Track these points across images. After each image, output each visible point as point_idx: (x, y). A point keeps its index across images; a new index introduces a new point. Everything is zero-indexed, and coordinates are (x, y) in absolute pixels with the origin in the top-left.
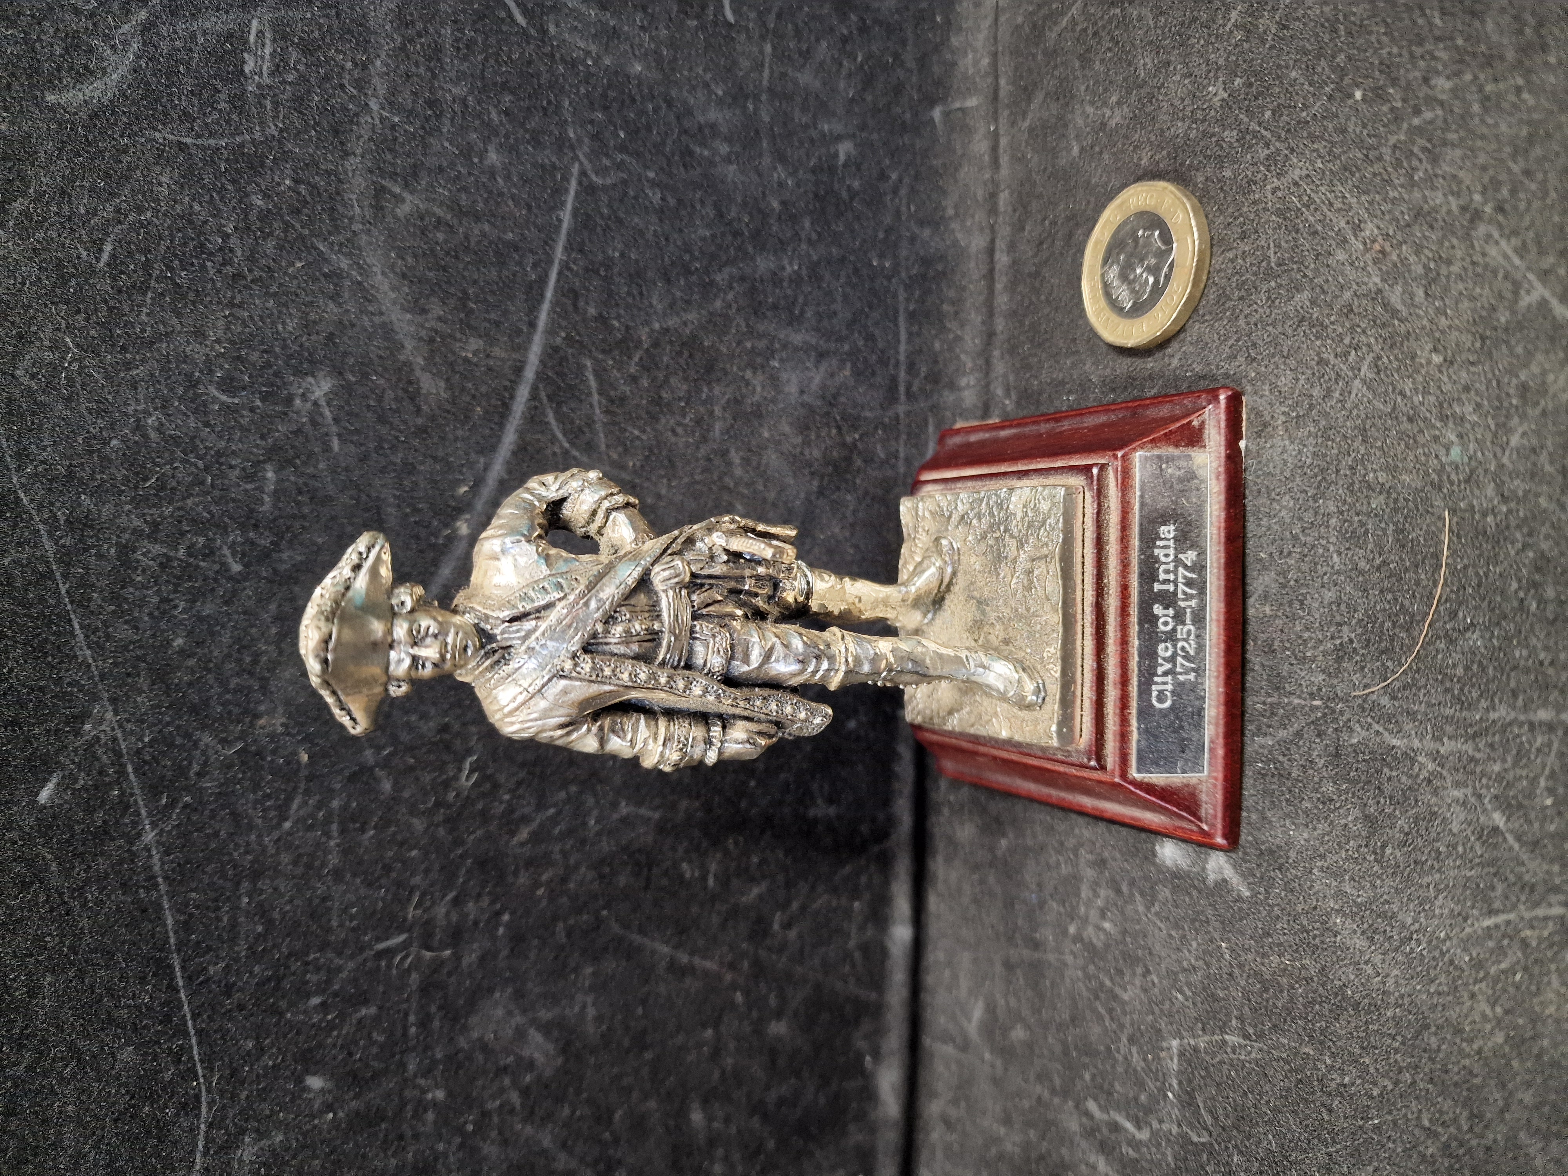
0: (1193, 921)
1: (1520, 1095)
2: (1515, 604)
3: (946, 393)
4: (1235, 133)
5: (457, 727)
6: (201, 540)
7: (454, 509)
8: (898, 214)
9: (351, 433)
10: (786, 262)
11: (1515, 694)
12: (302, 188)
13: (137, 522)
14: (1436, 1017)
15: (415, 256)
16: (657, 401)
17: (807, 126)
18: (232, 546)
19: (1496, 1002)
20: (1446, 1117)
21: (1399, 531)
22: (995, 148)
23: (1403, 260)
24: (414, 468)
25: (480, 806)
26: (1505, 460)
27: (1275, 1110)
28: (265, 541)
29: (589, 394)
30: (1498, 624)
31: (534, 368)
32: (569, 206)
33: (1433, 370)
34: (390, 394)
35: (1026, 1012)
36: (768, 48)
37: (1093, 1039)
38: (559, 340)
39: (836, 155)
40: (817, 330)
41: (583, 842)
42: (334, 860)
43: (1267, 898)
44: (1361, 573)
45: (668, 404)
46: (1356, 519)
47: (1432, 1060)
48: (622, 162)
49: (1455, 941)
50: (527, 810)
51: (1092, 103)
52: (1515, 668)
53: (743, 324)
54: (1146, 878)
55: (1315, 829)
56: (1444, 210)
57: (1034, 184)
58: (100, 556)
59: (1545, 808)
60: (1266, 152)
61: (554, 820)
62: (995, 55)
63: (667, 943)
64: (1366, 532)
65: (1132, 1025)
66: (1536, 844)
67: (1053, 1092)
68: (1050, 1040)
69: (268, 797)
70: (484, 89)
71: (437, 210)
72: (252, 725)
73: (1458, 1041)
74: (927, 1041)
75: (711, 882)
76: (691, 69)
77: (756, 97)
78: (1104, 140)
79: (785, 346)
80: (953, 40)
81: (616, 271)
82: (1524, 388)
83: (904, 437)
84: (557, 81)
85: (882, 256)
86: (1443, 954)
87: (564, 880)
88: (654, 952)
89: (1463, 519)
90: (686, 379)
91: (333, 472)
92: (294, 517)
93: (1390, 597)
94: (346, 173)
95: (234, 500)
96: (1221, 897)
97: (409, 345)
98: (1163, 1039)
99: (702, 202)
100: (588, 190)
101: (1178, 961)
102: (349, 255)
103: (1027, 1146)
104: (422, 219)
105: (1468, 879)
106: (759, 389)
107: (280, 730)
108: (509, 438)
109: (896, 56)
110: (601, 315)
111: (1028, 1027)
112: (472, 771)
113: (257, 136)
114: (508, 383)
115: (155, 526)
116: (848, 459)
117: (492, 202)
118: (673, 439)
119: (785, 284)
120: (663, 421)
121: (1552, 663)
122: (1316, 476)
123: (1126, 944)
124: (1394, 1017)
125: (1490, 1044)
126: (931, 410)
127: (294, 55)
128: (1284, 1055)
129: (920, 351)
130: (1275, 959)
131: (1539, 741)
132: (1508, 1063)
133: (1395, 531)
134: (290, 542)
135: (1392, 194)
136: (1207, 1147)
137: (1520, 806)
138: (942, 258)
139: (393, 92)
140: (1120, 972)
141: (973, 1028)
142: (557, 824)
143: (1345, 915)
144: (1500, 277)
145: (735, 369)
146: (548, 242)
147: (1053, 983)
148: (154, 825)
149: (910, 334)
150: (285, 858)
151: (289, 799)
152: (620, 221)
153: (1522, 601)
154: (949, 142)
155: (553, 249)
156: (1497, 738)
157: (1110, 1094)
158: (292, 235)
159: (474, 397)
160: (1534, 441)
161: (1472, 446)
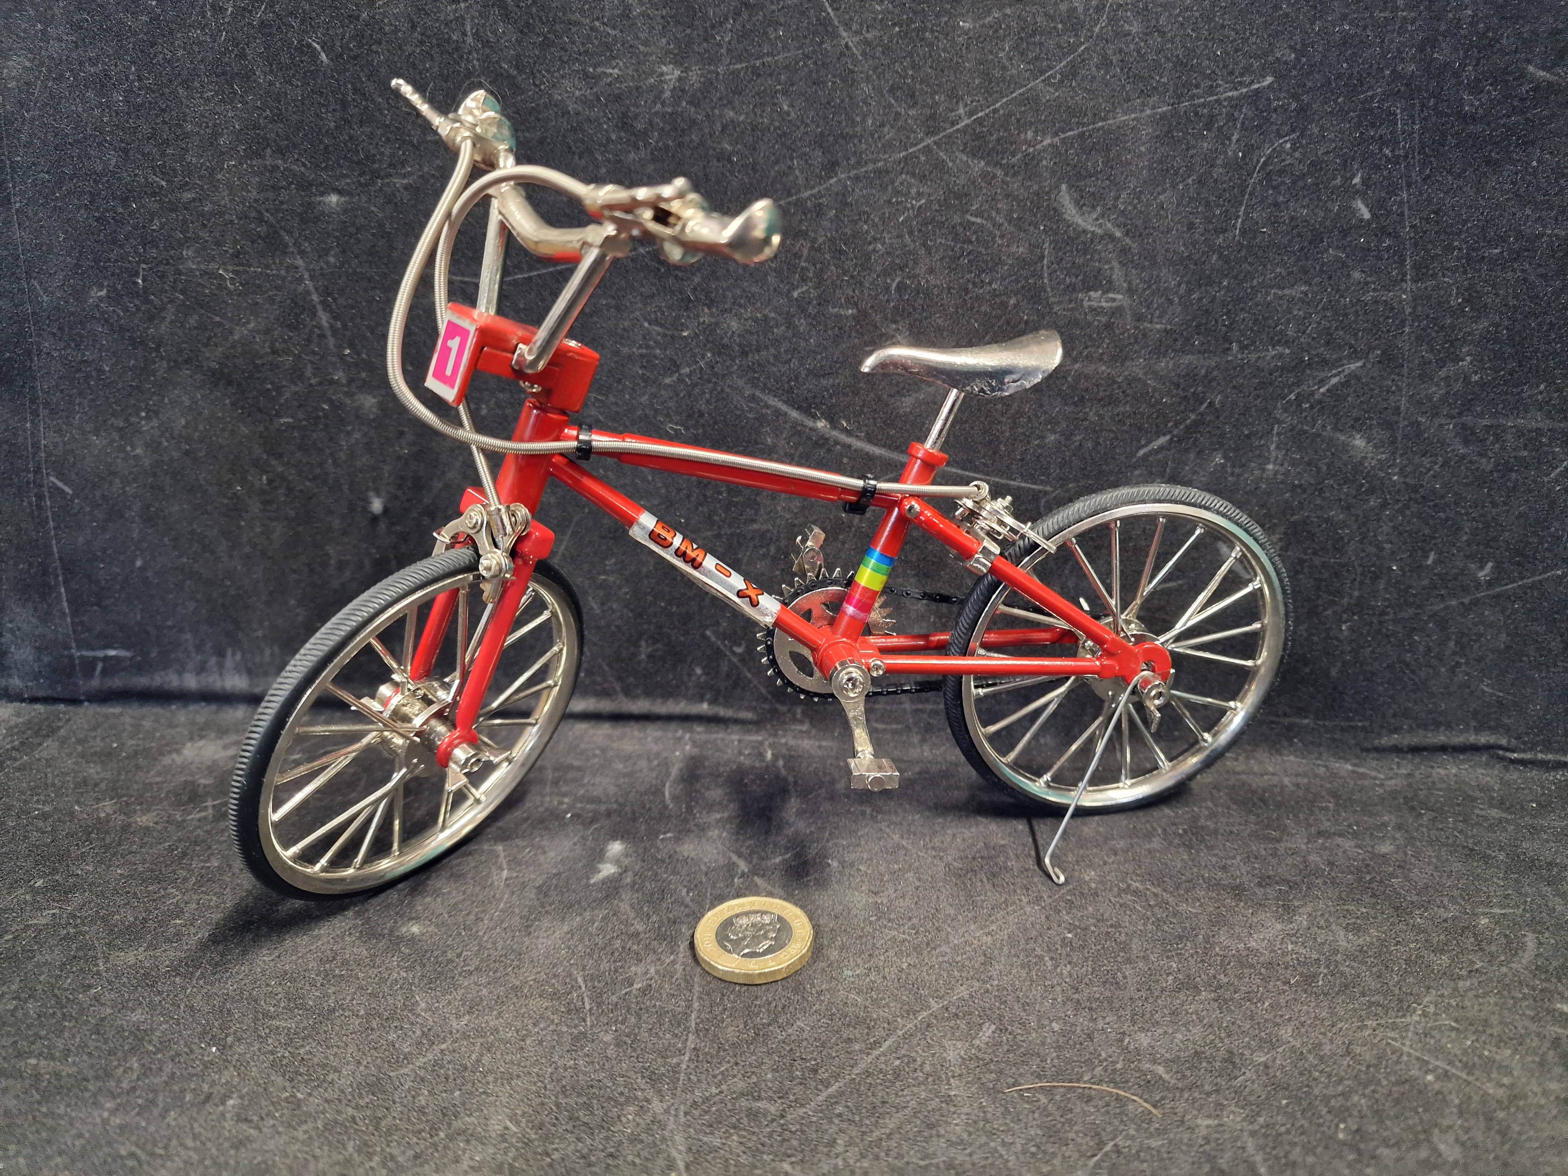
3: (919, 737)
5: (702, 421)
6: (811, 275)
7: (833, 419)
12: (1022, 326)
13: (821, 240)
14: (525, 958)
18: (808, 291)
19: (535, 981)
20: (469, 961)
23: (965, 953)
26: (841, 992)
28: (811, 310)
33: (898, 964)
42: (625, 350)
43: (589, 890)
55: (631, 912)
58: (801, 221)
69: (663, 313)
70: (1095, 431)
72: (704, 304)
92: (826, 325)
95: (835, 292)
96: (590, 869)
100: (1035, 496)
107: (702, 320)
108: (876, 451)
113: (1052, 300)
115: (819, 250)
117: (1023, 438)
124: (524, 941)
126: (907, 727)
127: (1104, 320)
128: (497, 896)
131: (682, 1003)
134: (811, 324)
135: (1006, 949)
137: (645, 994)
139: (1087, 377)
144: (948, 991)
148: (648, 253)
150: (626, 324)
151: (661, 325)
160: (850, 1004)
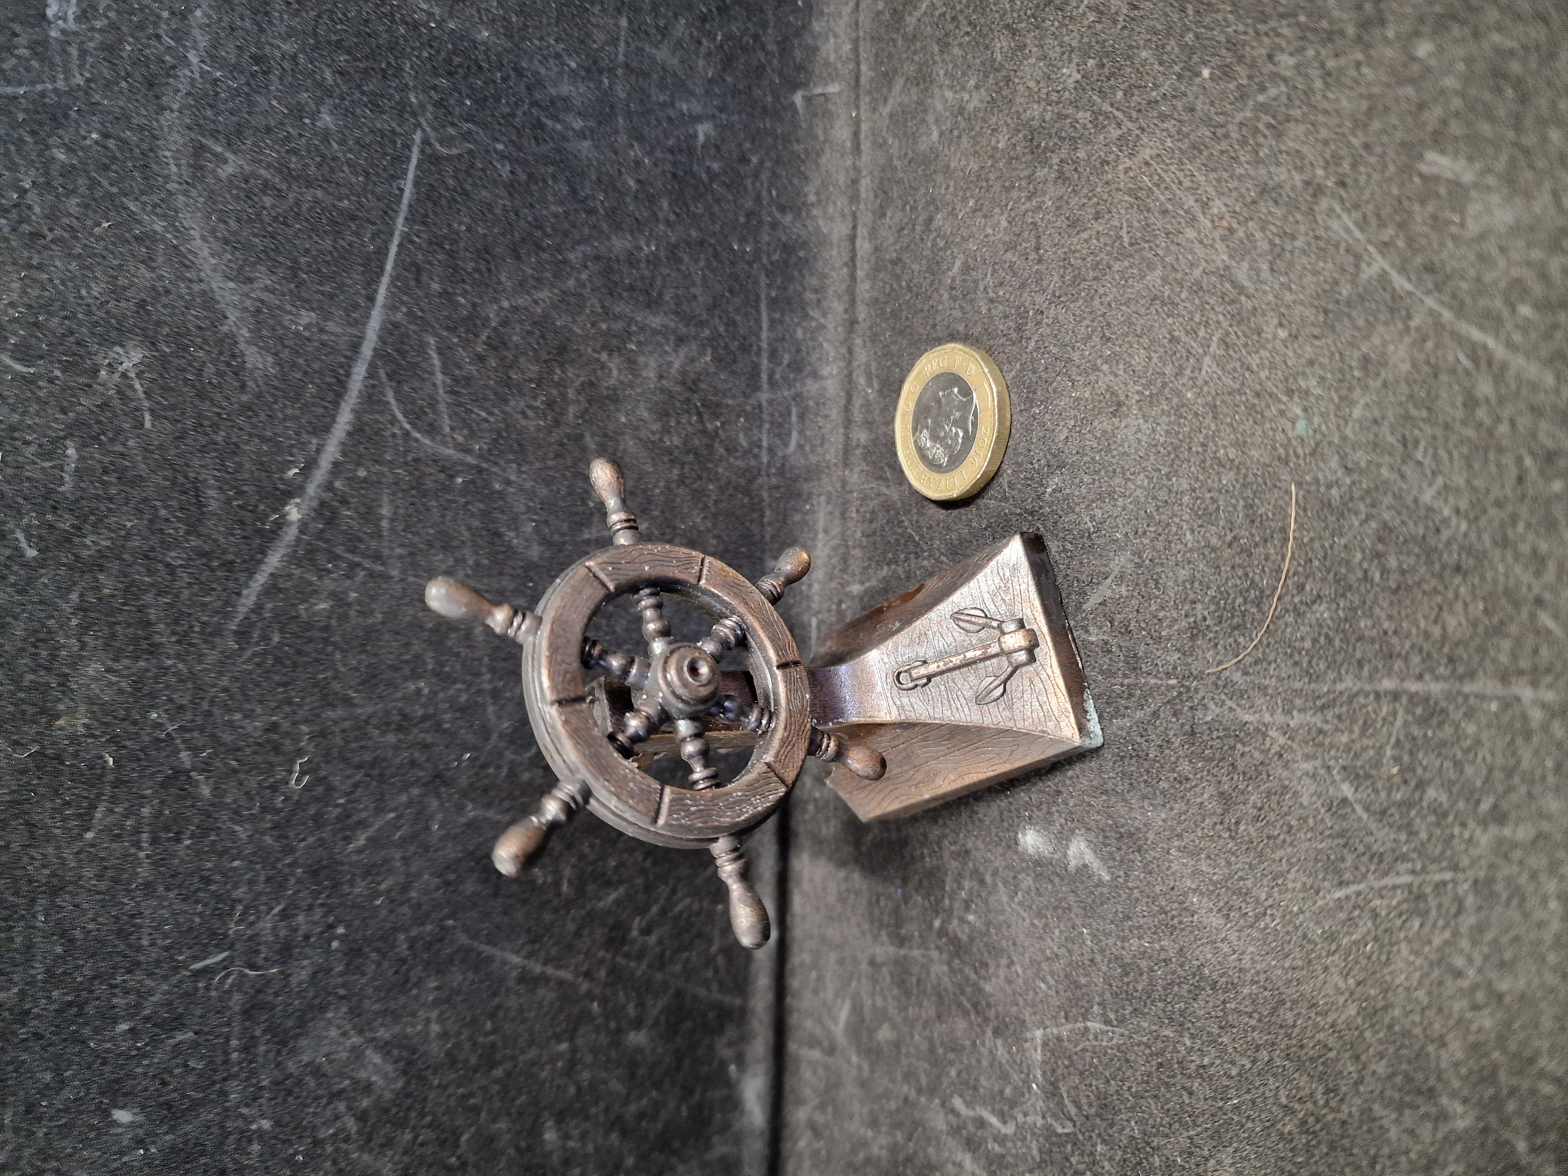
0: (1056, 908)
1: (1373, 1067)
2: (1360, 574)
3: (809, 381)
4: (1088, 114)
5: (286, 725)
7: (283, 493)
8: (758, 198)
9: (165, 408)
10: (642, 243)
11: (1360, 664)
12: (111, 143)
14: (1291, 992)
15: (238, 220)
16: (507, 383)
17: (664, 105)
18: (27, 530)
19: (1348, 974)
20: (1302, 1093)
21: (1249, 506)
22: (856, 134)
23: (1250, 236)
24: (238, 447)
25: (312, 811)
26: (1348, 432)
27: (1138, 1096)
28: (65, 525)
29: (432, 373)
30: (1343, 595)
31: (372, 345)
32: (411, 175)
33: (1279, 345)
34: (210, 369)
35: (892, 1010)
36: (624, 22)
37: (959, 1034)
38: (399, 317)
39: (695, 136)
40: (676, 313)
41: (426, 848)
42: (144, 872)
43: (1126, 881)
44: (1213, 549)
45: (518, 385)
46: (1208, 495)
47: (1288, 1036)
48: (469, 132)
49: (1308, 914)
50: (364, 814)
51: (951, 87)
52: (1360, 639)
53: (598, 305)
54: (1010, 867)
55: (1172, 809)
56: (1288, 187)
57: (894, 170)
59: (1390, 777)
60: (1119, 132)
61: (395, 825)
62: (856, 41)
63: (517, 952)
64: (1218, 509)
65: (997, 1017)
66: (1383, 813)
67: (920, 1091)
68: (917, 1037)
70: (316, 47)
71: (262, 172)
72: (49, 726)
73: (1313, 1015)
74: (792, 1046)
75: (565, 888)
76: (541, 39)
77: (611, 71)
78: (963, 124)
79: (642, 329)
80: (814, 24)
81: (462, 245)
82: (1365, 360)
83: (767, 426)
84: (397, 43)
85: (742, 240)
86: (1296, 928)
87: (405, 888)
88: (504, 963)
89: (1309, 492)
90: (537, 360)
91: (146, 450)
92: (98, 497)
93: (1240, 572)
94: (161, 128)
95: (29, 479)
96: (1082, 882)
97: (233, 316)
98: (1028, 1030)
99: (554, 178)
100: (430, 159)
101: (1043, 951)
102: (164, 217)
103: (894, 1149)
104: (246, 181)
105: (1319, 851)
106: (615, 373)
107: (82, 730)
108: (345, 418)
109: (756, 37)
110: (446, 292)
111: (894, 1027)
112: (303, 773)
113: (60, 85)
114: (343, 360)
116: (710, 447)
117: (326, 167)
118: (523, 422)
119: (642, 265)
120: (512, 403)
121: (1395, 632)
122: (1169, 453)
123: (990, 937)
124: (1250, 994)
125: (1343, 1017)
126: (794, 399)
128: (1145, 1039)
129: (783, 339)
130: (1135, 942)
131: (1385, 710)
132: (1361, 1034)
133: (1245, 507)
134: (94, 526)
135: (1239, 171)
136: (1071, 1138)
137: (1368, 776)
138: (804, 245)
139: (215, 44)
140: (984, 965)
141: (839, 1030)
142: (399, 828)
143: (1202, 894)
144: (1342, 251)
145: (589, 350)
146: (388, 213)
147: (919, 981)
149: (773, 322)
150: (89, 872)
151: (92, 806)
152: (466, 193)
153: (1366, 571)
154: (811, 128)
155: (393, 219)
156: (1344, 709)
157: (975, 1089)
158: (98, 194)
159: (306, 373)
160: (1376, 413)
161: (1316, 420)
